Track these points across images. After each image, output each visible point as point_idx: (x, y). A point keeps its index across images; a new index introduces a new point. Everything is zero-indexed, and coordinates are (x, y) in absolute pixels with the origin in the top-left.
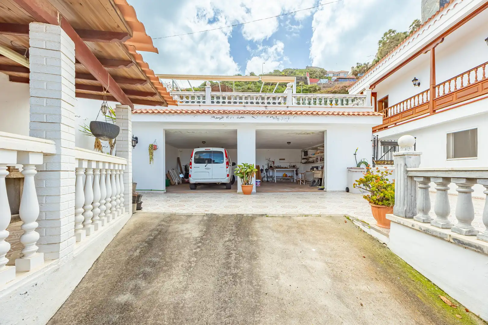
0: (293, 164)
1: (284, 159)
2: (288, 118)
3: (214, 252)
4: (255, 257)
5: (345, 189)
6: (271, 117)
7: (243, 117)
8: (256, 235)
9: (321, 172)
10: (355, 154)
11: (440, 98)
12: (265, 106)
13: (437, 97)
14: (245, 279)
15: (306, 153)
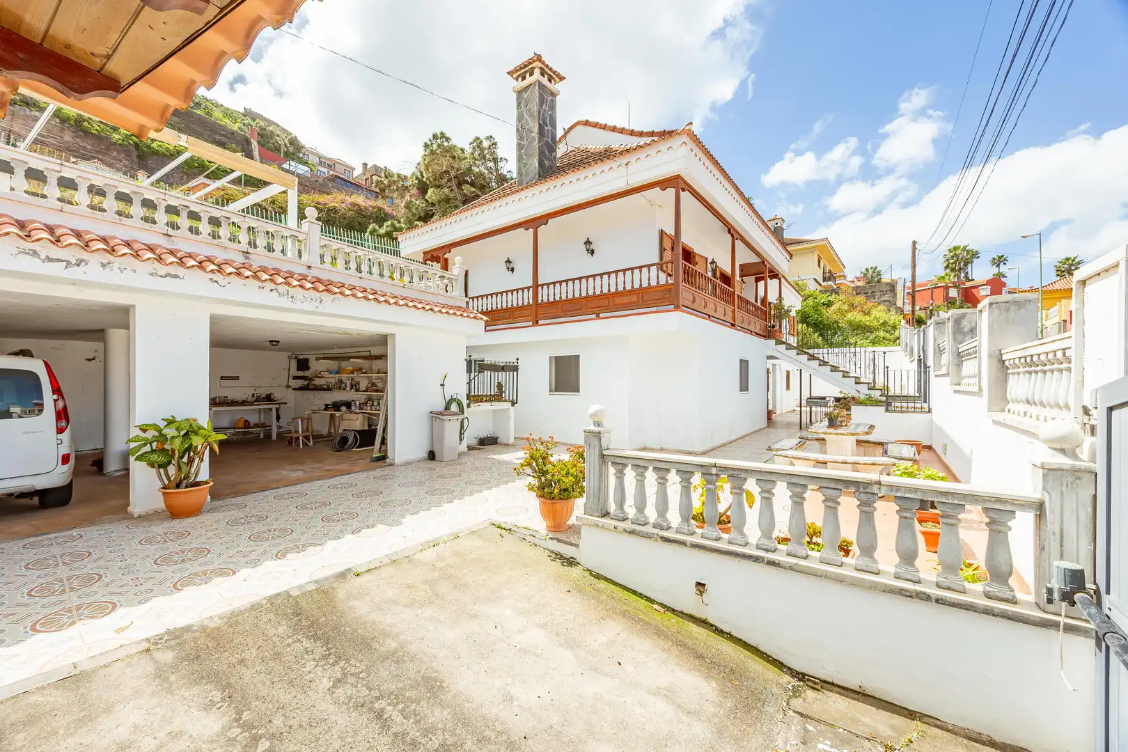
0: (263, 392)
1: (237, 378)
2: (319, 300)
3: (336, 737)
4: (438, 686)
5: (425, 455)
6: (272, 290)
7: (176, 276)
8: (385, 634)
9: (360, 416)
10: (442, 385)
11: (543, 304)
12: (243, 252)
13: (540, 301)
14: (469, 742)
15: (303, 364)
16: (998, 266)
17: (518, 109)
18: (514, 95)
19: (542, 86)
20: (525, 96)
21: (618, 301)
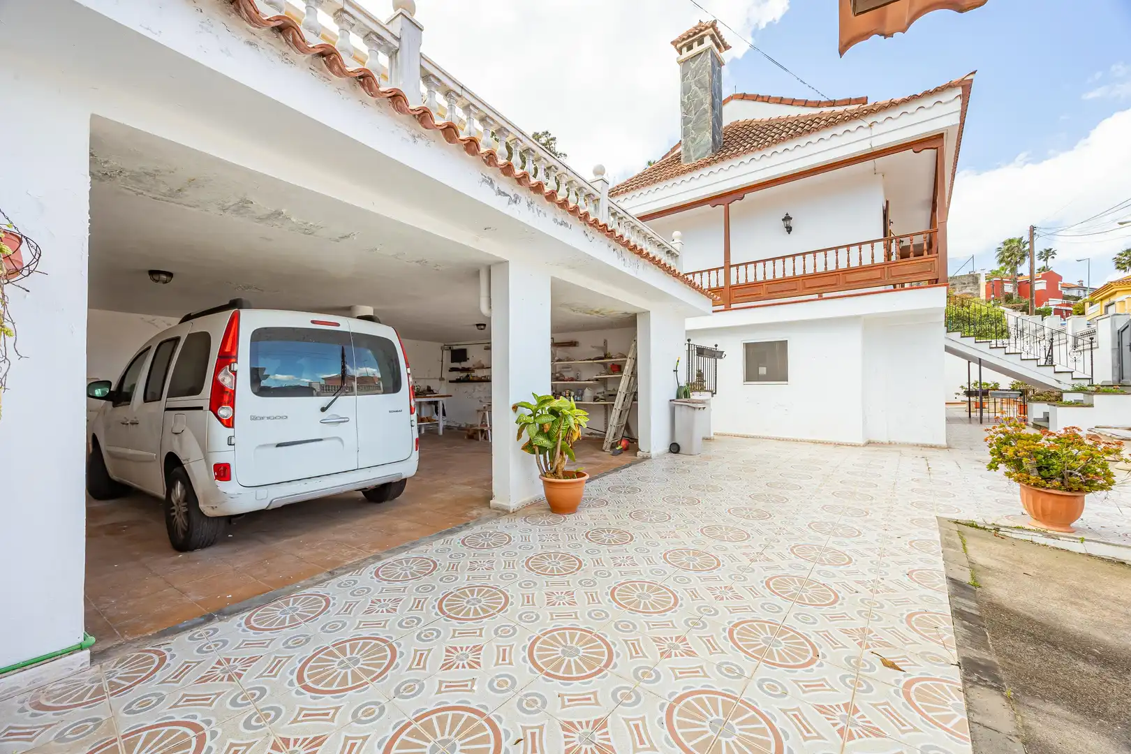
16: (1046, 260)
17: (683, 80)
18: (678, 68)
19: (713, 55)
20: (693, 65)
21: (851, 278)
